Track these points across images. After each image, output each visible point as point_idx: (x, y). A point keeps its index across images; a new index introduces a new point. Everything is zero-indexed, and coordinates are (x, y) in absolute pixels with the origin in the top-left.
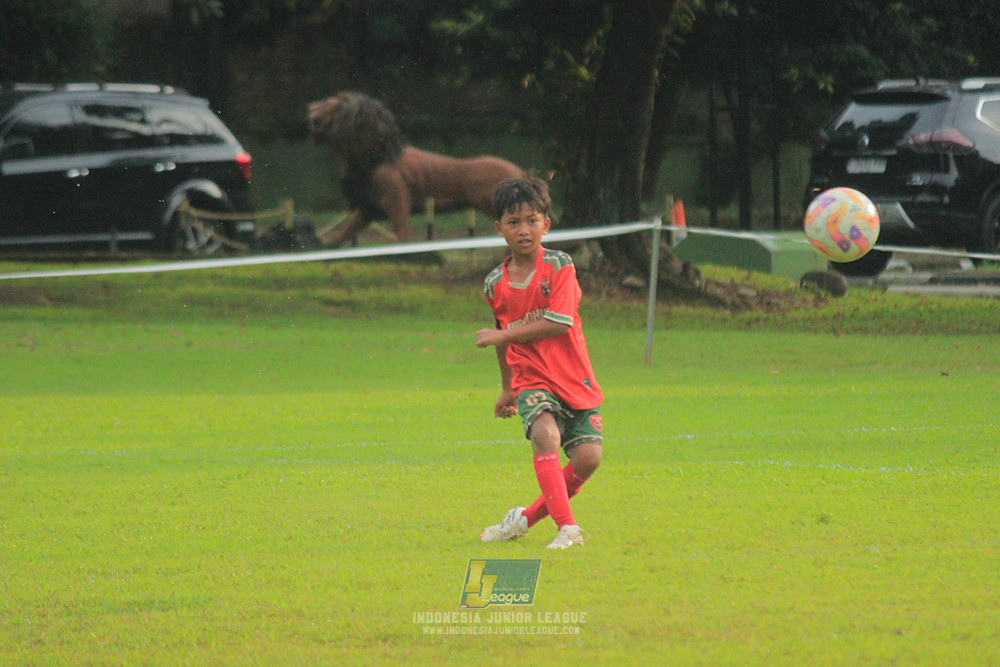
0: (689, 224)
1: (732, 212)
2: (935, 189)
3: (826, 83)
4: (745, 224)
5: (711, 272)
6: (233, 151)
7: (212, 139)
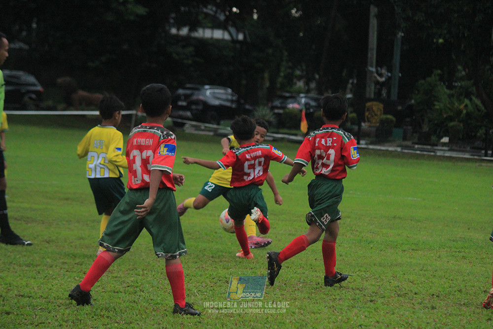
2: (197, 109)
6: (39, 88)
7: (34, 85)
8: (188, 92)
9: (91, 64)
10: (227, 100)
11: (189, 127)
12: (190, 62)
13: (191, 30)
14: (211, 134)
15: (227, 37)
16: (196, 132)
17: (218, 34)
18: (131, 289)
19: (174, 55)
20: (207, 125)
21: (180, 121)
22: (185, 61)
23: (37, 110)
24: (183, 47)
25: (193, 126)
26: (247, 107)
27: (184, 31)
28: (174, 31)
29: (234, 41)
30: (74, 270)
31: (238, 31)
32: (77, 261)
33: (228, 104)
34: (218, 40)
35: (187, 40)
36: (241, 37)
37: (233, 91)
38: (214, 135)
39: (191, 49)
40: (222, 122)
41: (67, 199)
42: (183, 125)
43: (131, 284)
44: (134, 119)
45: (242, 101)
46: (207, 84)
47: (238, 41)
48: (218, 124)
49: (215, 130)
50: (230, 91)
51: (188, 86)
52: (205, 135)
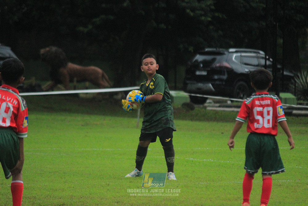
2: (221, 80)
3: (191, 49)
8: (208, 58)
16: (221, 109)
20: (234, 99)
26: (286, 73)
37: (266, 53)
42: (204, 100)
46: (233, 47)
51: (207, 50)
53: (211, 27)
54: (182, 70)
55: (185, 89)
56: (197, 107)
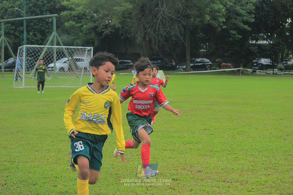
0: (243, 68)
1: (246, 67)
2: (260, 66)
3: (252, 59)
4: (247, 68)
5: (244, 72)
6: (211, 63)
7: (209, 62)
8: (257, 61)
9: (226, 54)
10: (269, 63)
11: (258, 72)
12: (256, 51)
13: (256, 42)
14: (265, 73)
15: (267, 43)
16: (260, 73)
17: (265, 42)
18: (248, 125)
19: (251, 50)
20: (263, 71)
21: (255, 70)
22: (255, 51)
23: (210, 70)
24: (254, 47)
25: (259, 71)
26: (275, 64)
27: (254, 42)
28: (250, 42)
29: (270, 44)
30: (230, 119)
31: (271, 41)
32: (230, 117)
33: (269, 64)
34: (265, 44)
35: (255, 45)
36: (272, 42)
37: (270, 59)
38: (266, 74)
39: (256, 47)
40: (268, 69)
41: (224, 97)
42: (256, 71)
43: (248, 123)
44: (241, 70)
45: (274, 63)
46: (262, 58)
47: (271, 44)
48: (267, 70)
49: (266, 72)
50: (269, 59)
51: (256, 59)
52: (263, 74)
53: (257, 53)
54: (250, 64)
55: (251, 68)
56: (254, 73)
